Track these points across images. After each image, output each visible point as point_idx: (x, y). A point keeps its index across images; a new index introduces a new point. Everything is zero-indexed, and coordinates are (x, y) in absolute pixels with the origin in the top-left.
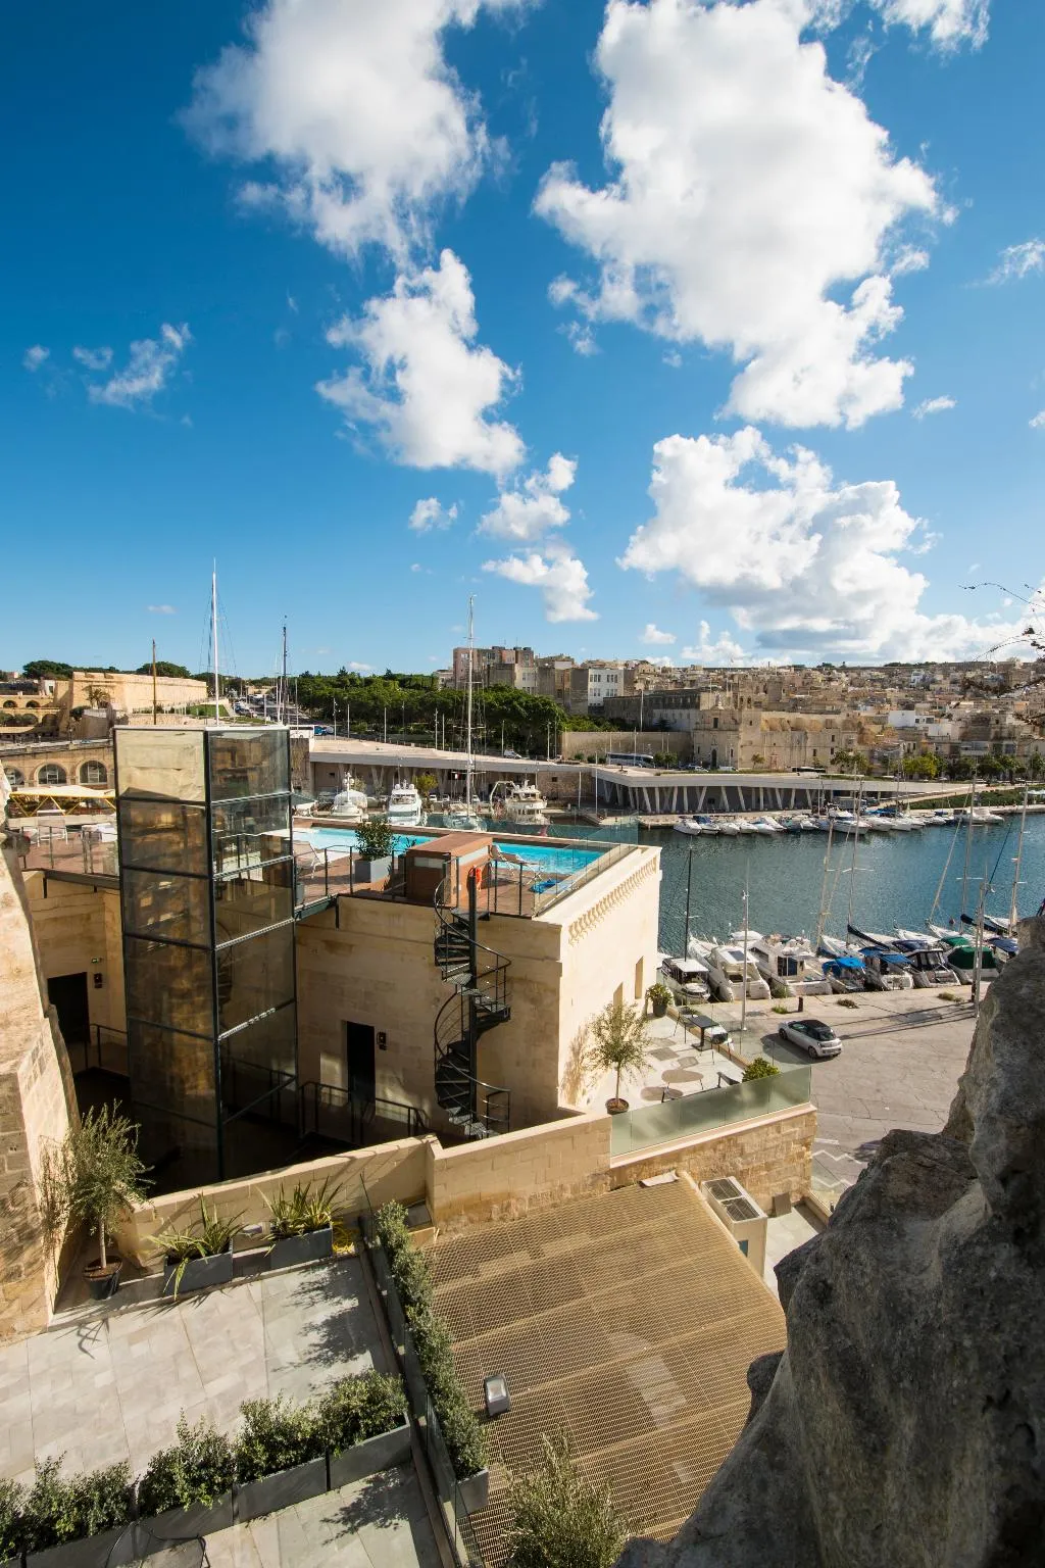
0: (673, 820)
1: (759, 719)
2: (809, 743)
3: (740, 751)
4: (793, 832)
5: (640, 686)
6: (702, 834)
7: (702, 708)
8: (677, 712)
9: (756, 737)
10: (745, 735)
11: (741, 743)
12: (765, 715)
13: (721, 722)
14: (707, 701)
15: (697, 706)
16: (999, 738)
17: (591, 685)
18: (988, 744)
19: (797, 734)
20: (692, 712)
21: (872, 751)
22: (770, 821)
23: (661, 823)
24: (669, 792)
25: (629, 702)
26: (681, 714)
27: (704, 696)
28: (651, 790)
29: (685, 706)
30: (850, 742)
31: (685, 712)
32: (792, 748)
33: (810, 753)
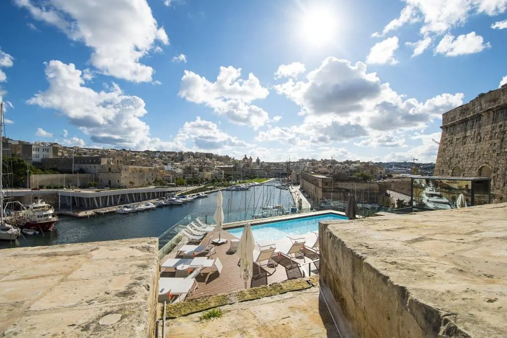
0: (114, 209)
1: (128, 169)
2: (145, 176)
3: (122, 180)
4: (160, 206)
5: (60, 154)
6: (130, 212)
7: (102, 164)
8: (88, 166)
9: (128, 175)
10: (124, 174)
11: (122, 177)
12: (131, 167)
13: (112, 169)
14: (104, 162)
15: (99, 163)
16: (193, 173)
17: (34, 153)
18: (191, 175)
19: (141, 174)
20: (97, 165)
21: (164, 178)
22: (151, 204)
23: (107, 211)
24: (105, 198)
25: (59, 161)
26: (90, 166)
27: (102, 159)
28: (97, 198)
29: (93, 163)
30: (157, 175)
31: (92, 166)
32: (140, 178)
33: (146, 179)
